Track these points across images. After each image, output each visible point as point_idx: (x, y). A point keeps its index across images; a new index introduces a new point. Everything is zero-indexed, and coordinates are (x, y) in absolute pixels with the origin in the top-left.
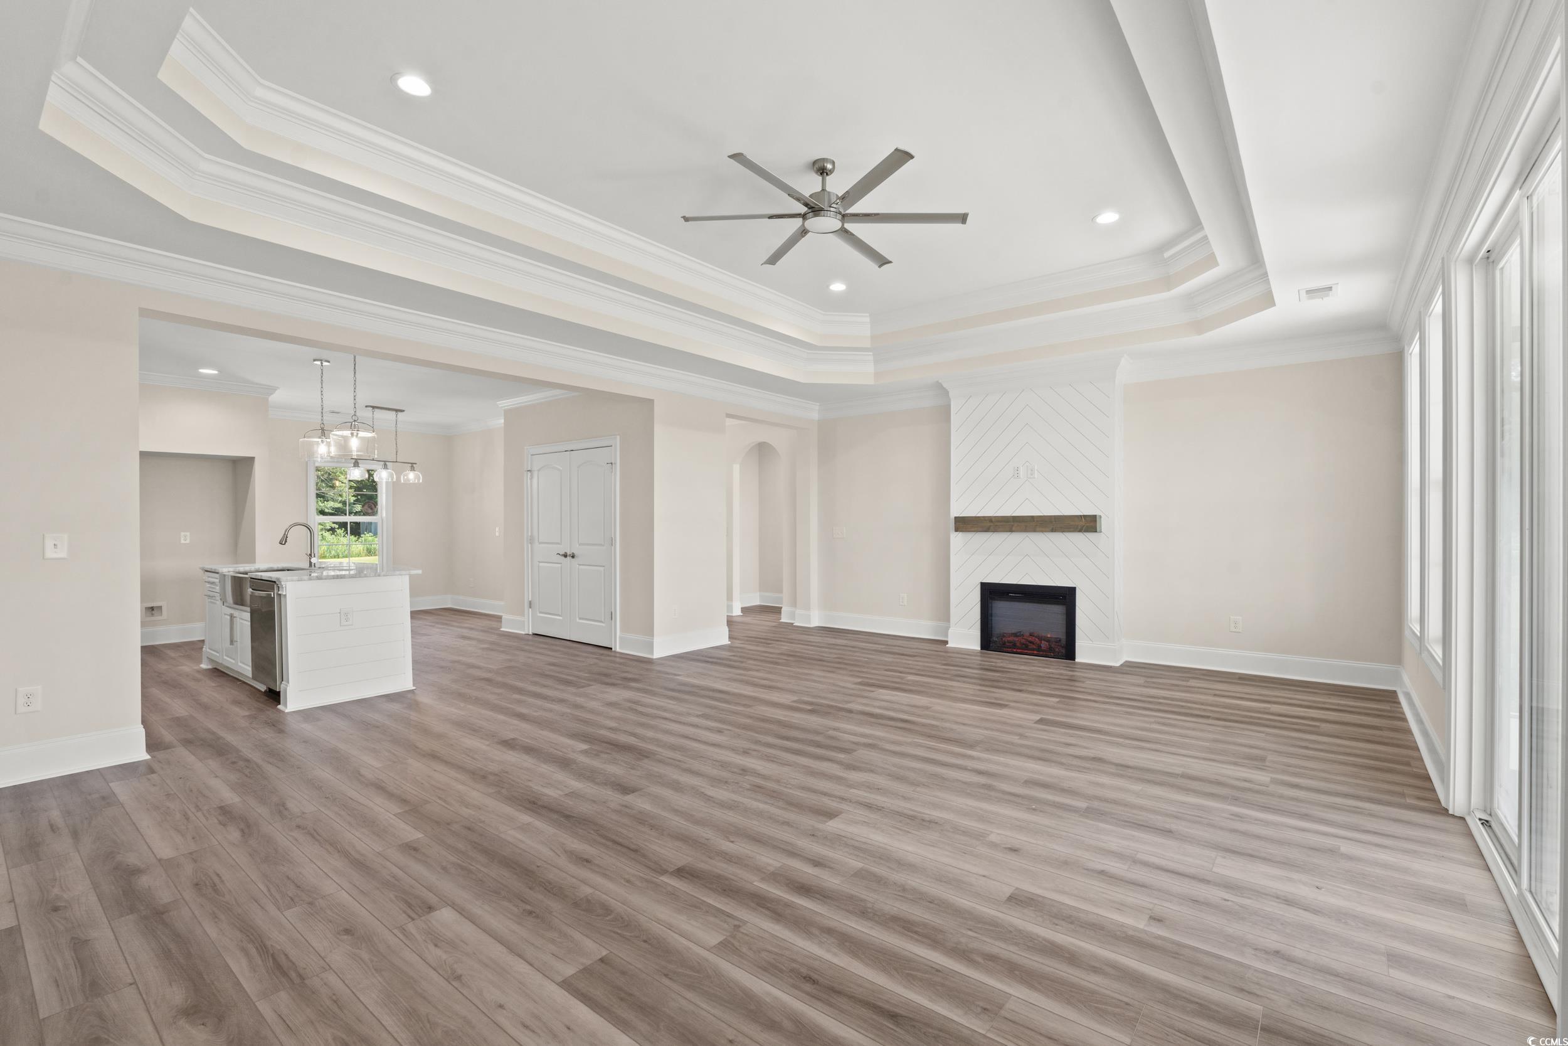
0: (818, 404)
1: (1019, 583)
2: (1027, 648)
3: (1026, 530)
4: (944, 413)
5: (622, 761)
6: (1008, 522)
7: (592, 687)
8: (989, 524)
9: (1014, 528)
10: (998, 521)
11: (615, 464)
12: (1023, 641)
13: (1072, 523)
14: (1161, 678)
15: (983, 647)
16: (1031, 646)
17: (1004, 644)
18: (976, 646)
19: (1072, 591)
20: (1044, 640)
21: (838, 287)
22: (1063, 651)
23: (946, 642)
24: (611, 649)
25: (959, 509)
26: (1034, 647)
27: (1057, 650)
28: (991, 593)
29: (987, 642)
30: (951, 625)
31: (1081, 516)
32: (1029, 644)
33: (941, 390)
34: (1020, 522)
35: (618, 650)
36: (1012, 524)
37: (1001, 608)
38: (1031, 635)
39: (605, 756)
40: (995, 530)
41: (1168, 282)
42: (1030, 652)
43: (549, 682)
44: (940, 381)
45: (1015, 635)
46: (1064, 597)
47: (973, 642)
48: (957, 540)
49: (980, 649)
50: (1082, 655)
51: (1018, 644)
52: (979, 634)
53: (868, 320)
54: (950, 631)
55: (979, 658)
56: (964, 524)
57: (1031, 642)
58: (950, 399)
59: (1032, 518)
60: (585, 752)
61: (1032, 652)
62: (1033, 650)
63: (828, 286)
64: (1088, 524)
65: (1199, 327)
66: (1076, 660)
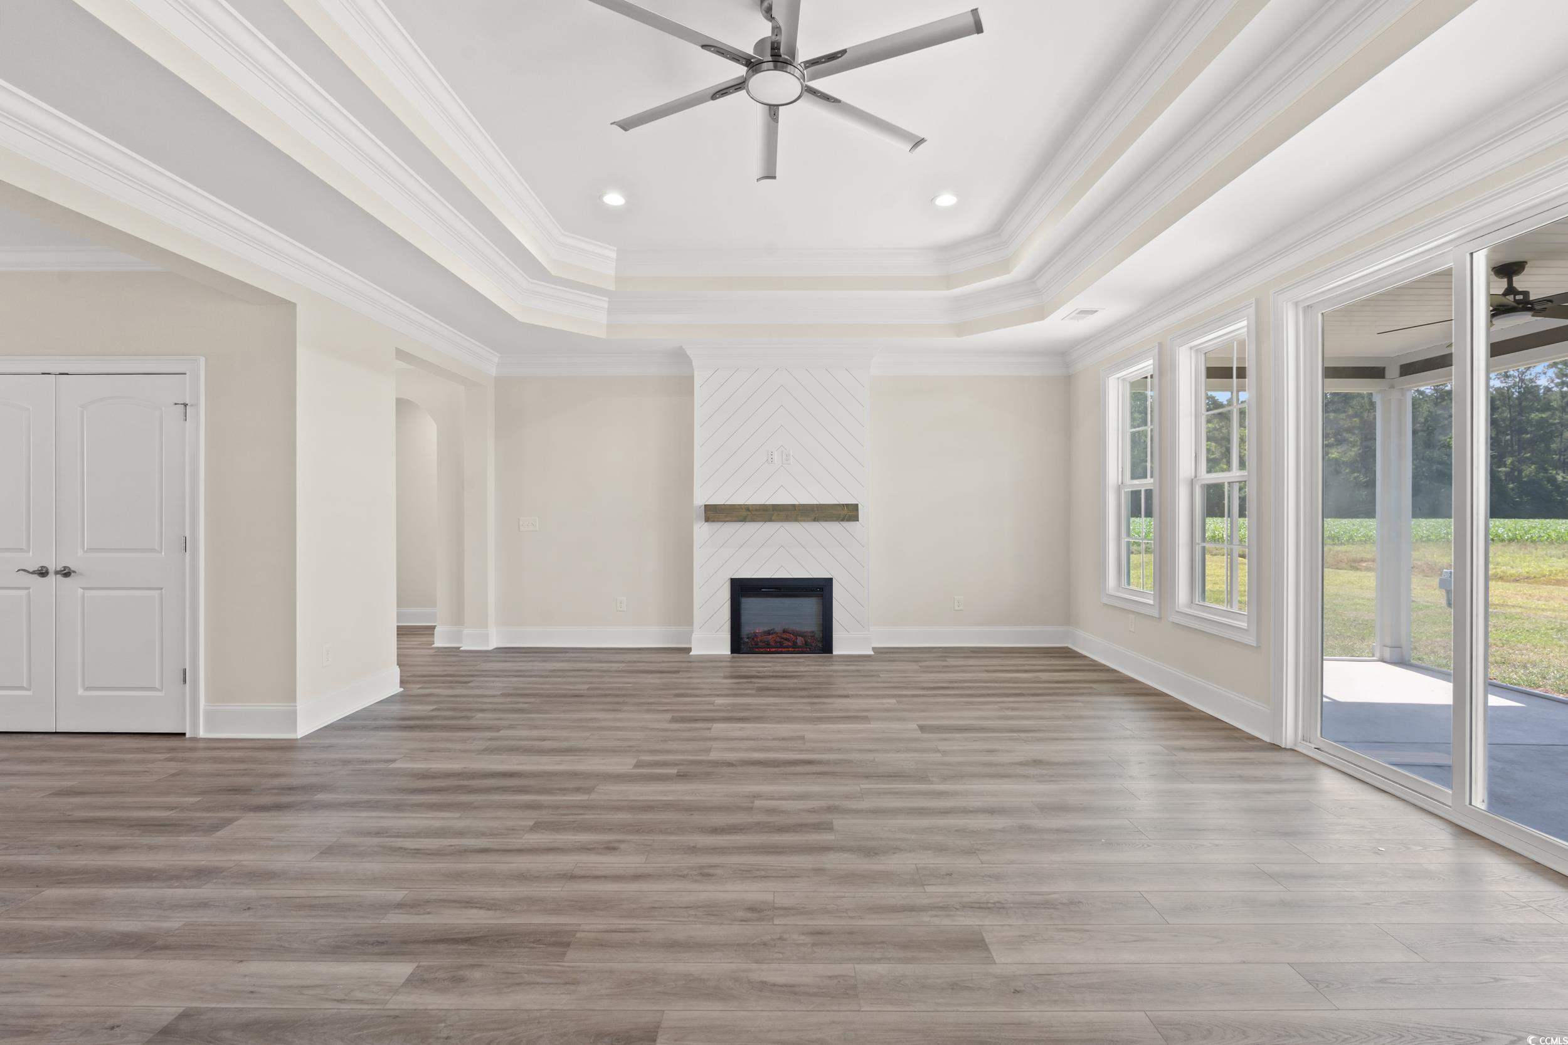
0: (499, 355)
1: (772, 577)
2: (781, 645)
3: (787, 519)
4: (684, 386)
5: (529, 972)
6: (767, 511)
7: (239, 822)
8: (745, 513)
9: (773, 518)
10: (756, 510)
11: (196, 405)
12: (778, 639)
13: (835, 512)
14: (926, 661)
15: (733, 652)
16: (786, 643)
17: (756, 644)
18: (725, 649)
19: (829, 581)
20: (799, 636)
21: (614, 199)
22: (820, 645)
23: (689, 650)
24: (184, 734)
25: (703, 496)
26: (790, 644)
27: (813, 644)
28: (742, 589)
29: (738, 644)
30: (694, 629)
31: (843, 505)
32: (785, 642)
33: (680, 356)
34: (780, 511)
35: (202, 734)
36: (772, 512)
37: (751, 605)
38: (785, 631)
39: (477, 974)
40: (753, 519)
41: (948, 281)
42: (785, 650)
43: (110, 837)
44: (684, 347)
45: (768, 633)
46: (822, 589)
47: (722, 647)
48: (702, 531)
49: (730, 653)
50: (841, 646)
51: (772, 643)
52: (730, 636)
53: (614, 255)
54: (693, 636)
55: (729, 664)
56: (715, 513)
57: (786, 639)
58: (693, 370)
59: (794, 507)
60: (416, 982)
61: (787, 649)
62: (787, 647)
63: (600, 197)
64: (848, 513)
65: (961, 329)
66: (835, 653)
